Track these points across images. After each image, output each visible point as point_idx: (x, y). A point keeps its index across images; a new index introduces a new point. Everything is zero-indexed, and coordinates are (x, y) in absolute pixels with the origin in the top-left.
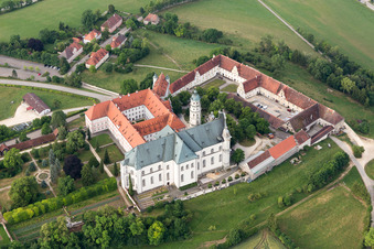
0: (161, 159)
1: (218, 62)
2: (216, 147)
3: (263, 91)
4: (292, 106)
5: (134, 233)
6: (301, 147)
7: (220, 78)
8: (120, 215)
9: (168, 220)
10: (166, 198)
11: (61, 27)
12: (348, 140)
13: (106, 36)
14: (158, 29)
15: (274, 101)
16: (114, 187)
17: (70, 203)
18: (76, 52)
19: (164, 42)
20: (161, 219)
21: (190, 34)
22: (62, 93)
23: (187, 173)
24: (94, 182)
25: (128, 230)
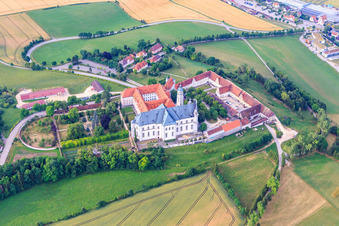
0: (154, 122)
1: (208, 75)
2: (189, 120)
3: (232, 94)
4: (247, 105)
5: (131, 161)
6: (244, 127)
7: (209, 84)
8: (123, 150)
9: (153, 157)
10: (155, 145)
11: (125, 47)
12: (276, 128)
13: (150, 55)
14: (181, 55)
15: (236, 101)
16: (127, 136)
17: (100, 141)
18: (129, 62)
19: (183, 62)
20: (149, 156)
21: (199, 59)
22: (114, 83)
23: (169, 132)
24: (116, 131)
25: (127, 159)
